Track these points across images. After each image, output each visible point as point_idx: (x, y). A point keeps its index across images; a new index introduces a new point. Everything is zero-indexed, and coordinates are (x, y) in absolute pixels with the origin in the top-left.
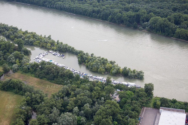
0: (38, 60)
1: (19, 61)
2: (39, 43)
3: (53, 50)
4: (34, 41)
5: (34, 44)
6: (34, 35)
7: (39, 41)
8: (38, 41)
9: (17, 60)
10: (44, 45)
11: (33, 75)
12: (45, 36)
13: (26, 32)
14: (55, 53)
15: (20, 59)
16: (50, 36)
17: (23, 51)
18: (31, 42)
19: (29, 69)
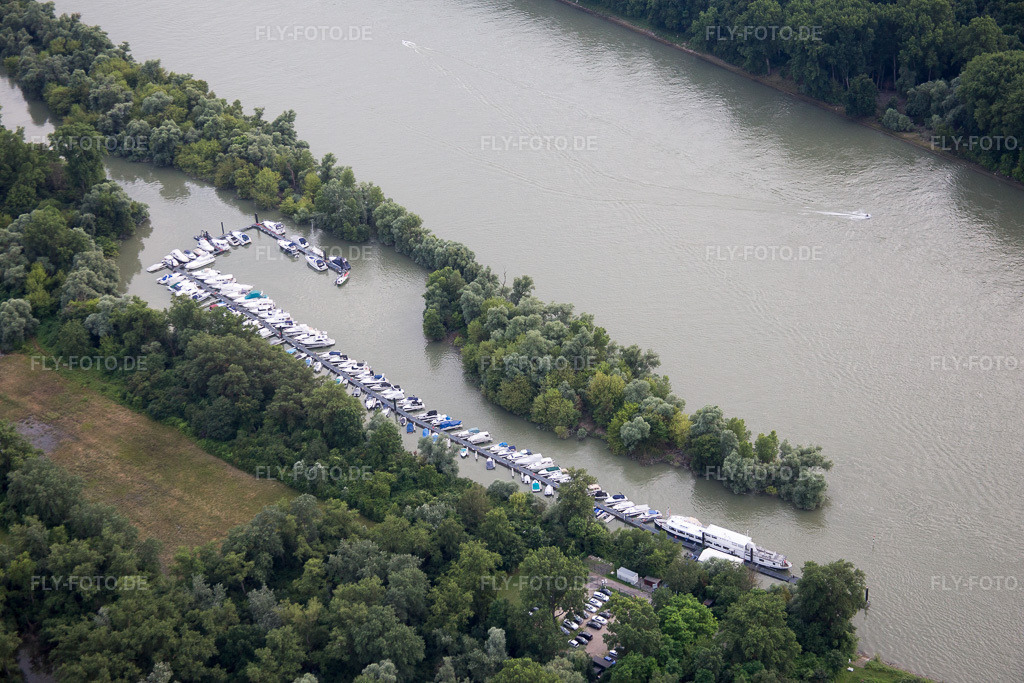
0: (176, 277)
1: (50, 273)
2: (211, 156)
3: (287, 216)
4: (185, 140)
5: (182, 158)
6: (191, 100)
7: (214, 144)
8: (207, 146)
9: (39, 270)
10: (241, 174)
11: (114, 388)
12: (259, 114)
13: (153, 72)
14: (296, 238)
15: (58, 265)
16: (290, 117)
17: (90, 210)
18: (166, 146)
19: (95, 340)
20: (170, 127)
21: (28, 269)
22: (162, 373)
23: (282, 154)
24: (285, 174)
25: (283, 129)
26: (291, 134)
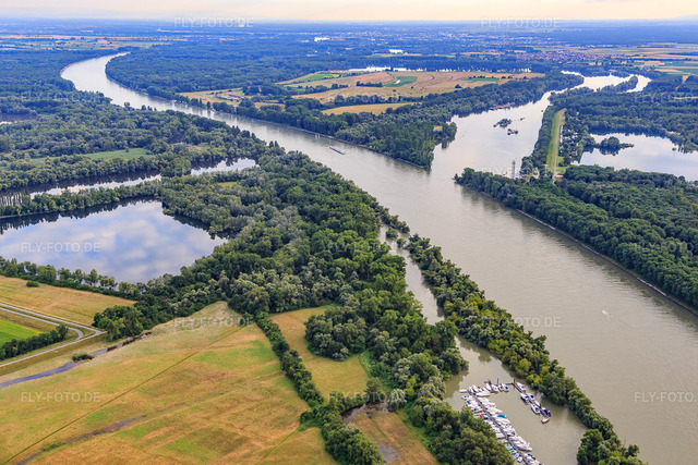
1: (418, 382)
2: (503, 347)
5: (490, 345)
7: (506, 342)
9: (414, 379)
10: (513, 359)
12: (530, 334)
13: (490, 305)
14: (529, 395)
15: (422, 379)
16: (543, 338)
17: (443, 358)
19: (426, 416)
20: (490, 331)
21: (409, 377)
22: (448, 441)
23: (534, 355)
24: (533, 364)
25: (539, 343)
26: (542, 346)
